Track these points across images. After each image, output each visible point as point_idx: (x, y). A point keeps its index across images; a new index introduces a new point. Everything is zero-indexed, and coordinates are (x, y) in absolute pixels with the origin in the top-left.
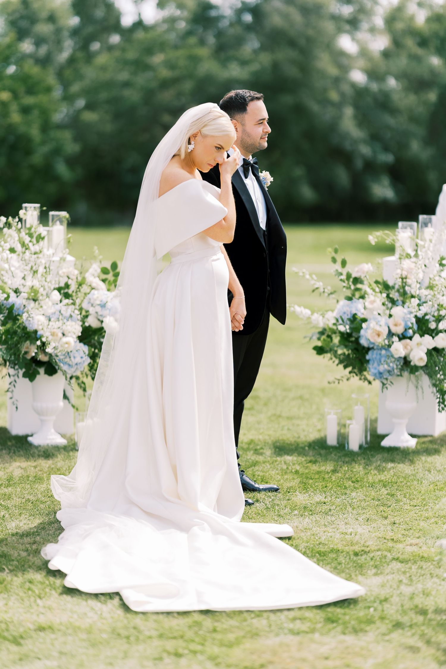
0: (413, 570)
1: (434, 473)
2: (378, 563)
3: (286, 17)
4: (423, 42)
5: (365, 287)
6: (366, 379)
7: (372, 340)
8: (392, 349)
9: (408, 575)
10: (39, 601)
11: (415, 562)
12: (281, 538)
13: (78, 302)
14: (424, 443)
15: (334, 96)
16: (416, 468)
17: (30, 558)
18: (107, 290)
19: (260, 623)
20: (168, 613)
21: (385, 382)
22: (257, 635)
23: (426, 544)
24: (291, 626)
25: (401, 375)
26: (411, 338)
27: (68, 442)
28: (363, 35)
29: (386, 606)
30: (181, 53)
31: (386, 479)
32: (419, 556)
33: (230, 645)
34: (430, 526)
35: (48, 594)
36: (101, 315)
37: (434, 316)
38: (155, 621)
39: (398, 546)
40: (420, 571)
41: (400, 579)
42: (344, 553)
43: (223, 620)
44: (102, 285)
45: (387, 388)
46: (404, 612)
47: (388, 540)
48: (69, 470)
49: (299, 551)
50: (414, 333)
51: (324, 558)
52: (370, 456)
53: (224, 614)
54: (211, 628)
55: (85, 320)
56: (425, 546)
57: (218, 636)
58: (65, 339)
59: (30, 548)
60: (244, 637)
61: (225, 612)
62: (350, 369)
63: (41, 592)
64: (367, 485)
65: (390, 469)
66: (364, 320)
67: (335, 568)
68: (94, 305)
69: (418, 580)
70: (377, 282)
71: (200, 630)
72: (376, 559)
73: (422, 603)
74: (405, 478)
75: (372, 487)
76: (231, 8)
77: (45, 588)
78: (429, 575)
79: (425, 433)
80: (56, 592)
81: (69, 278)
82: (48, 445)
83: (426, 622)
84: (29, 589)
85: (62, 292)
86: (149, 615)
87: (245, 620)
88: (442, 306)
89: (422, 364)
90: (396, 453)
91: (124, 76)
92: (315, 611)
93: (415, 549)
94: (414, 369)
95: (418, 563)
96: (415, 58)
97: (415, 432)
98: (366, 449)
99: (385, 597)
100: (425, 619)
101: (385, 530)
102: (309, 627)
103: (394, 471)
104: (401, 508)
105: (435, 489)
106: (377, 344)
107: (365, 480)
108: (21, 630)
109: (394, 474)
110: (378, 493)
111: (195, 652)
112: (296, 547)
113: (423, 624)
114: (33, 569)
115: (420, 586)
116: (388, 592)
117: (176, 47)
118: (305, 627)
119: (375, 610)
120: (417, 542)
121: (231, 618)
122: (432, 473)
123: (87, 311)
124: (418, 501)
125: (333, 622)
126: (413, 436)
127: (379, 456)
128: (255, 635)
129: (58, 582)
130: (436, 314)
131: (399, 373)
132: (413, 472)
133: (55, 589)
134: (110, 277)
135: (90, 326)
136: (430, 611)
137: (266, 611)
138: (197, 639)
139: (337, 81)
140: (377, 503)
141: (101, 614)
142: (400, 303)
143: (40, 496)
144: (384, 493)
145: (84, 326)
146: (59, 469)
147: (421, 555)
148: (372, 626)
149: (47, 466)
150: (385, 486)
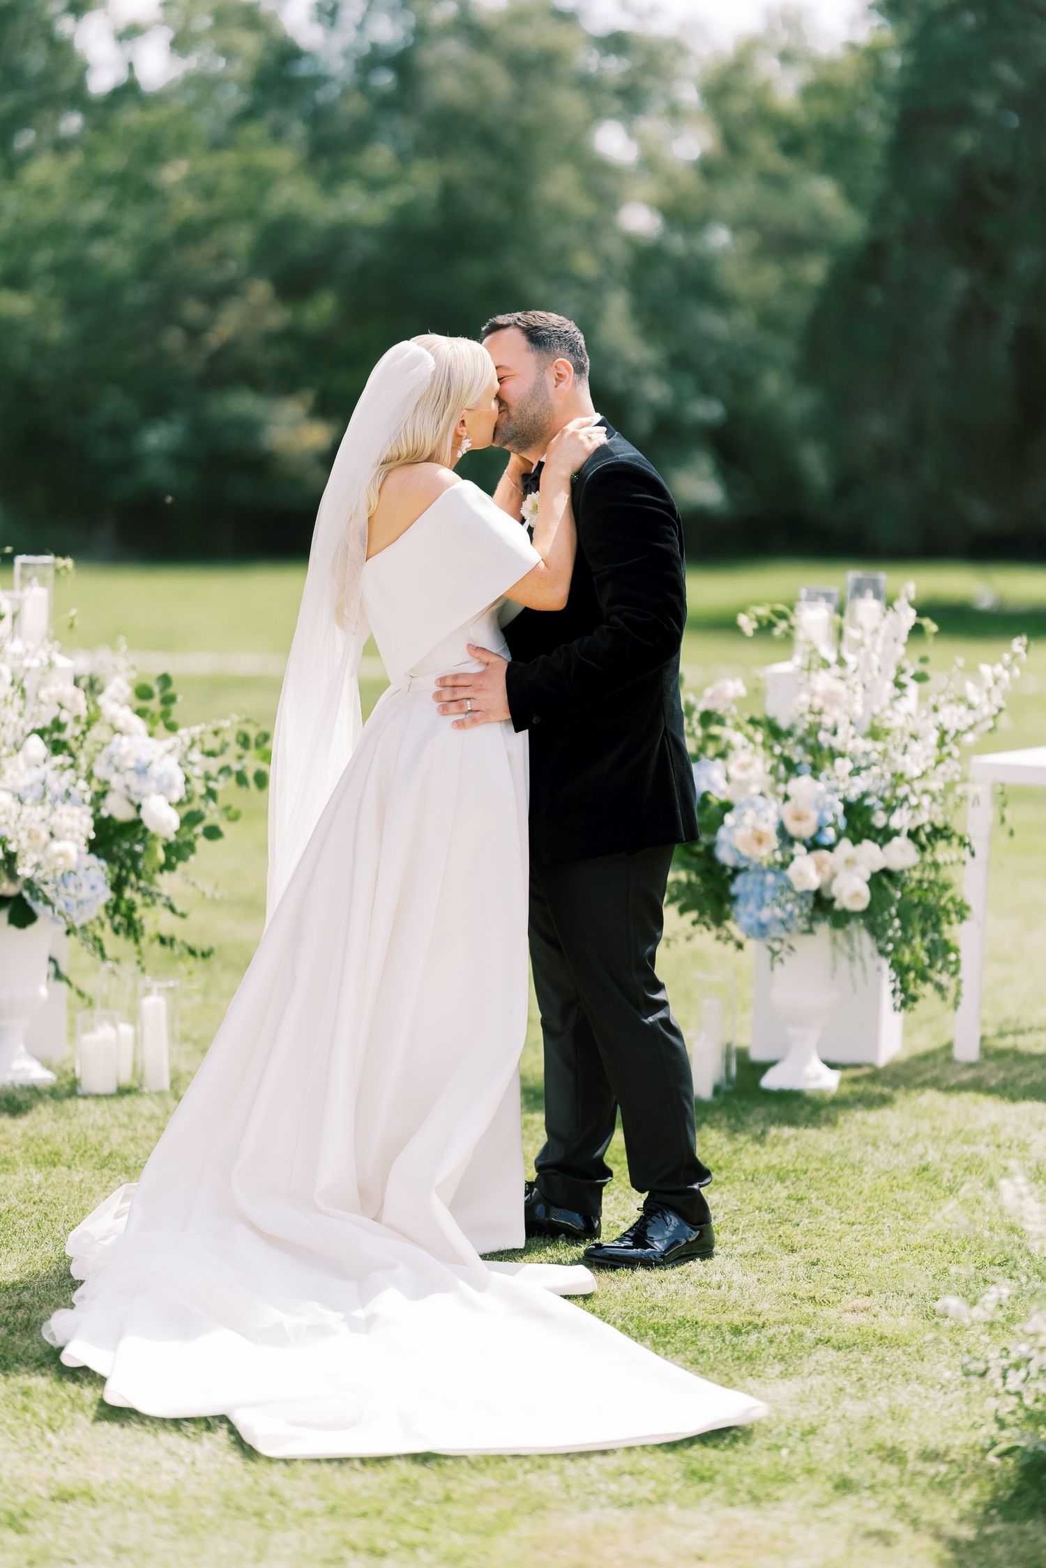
0: (865, 1366)
1: (886, 1149)
2: (787, 1350)
3: (474, 78)
4: (793, 144)
5: (727, 733)
6: (730, 938)
7: (745, 852)
8: (791, 871)
9: (855, 1377)
10: (49, 1435)
11: (867, 1349)
12: (565, 1297)
13: (83, 761)
14: (855, 1080)
15: (585, 264)
16: (846, 1138)
17: (15, 1339)
18: (147, 735)
19: (545, 1482)
20: (342, 1461)
21: (776, 946)
22: (542, 1507)
23: (886, 1308)
24: (614, 1488)
25: (810, 931)
26: (830, 848)
27: (59, 1078)
28: (652, 125)
29: (816, 1443)
30: (229, 159)
31: (781, 1163)
32: (875, 1335)
33: (488, 1531)
34: (892, 1267)
35: (69, 1421)
36: (138, 794)
37: (882, 799)
38: (314, 1478)
39: (825, 1312)
40: (879, 1367)
41: (840, 1385)
42: (709, 1328)
43: (463, 1476)
44: (138, 724)
45: (782, 960)
46: (855, 1458)
47: (802, 1299)
48: (69, 1141)
49: (611, 1323)
50: (839, 836)
51: (667, 1340)
52: (740, 1111)
53: (464, 1463)
54: (440, 1495)
55: (102, 803)
56: (886, 1312)
57: (457, 1511)
58: (56, 847)
59: (11, 1319)
60: (514, 1512)
61: (464, 1457)
62: (693, 915)
63: (54, 1415)
64: (743, 1177)
65: (787, 1141)
66: (727, 807)
67: (695, 1362)
68: (122, 770)
69: (878, 1387)
70: (753, 722)
71: (415, 1498)
72: (781, 1343)
73: (892, 1437)
74: (823, 1161)
75: (752, 1181)
76: (345, 54)
77: (60, 1407)
78: (900, 1377)
79: (858, 1058)
80: (87, 1416)
81: (61, 707)
82: (13, 1083)
83: (906, 1478)
84: (25, 1409)
85: (47, 737)
86: (298, 1465)
87: (512, 1477)
88: (902, 776)
89: (861, 905)
90: (796, 1104)
91: (94, 210)
92: (661, 1455)
93: (862, 1318)
94: (841, 919)
95: (875, 1349)
96: (775, 182)
97: (833, 1058)
98: (728, 1094)
99: (810, 1424)
100: (902, 1473)
101: (794, 1278)
102: (653, 1491)
103: (796, 1147)
104: (823, 1229)
105: (892, 1187)
106: (757, 860)
107: (736, 1165)
108: (21, 1498)
109: (798, 1153)
110: (768, 1195)
111: (413, 1547)
112: (602, 1315)
113: (901, 1484)
114: (27, 1364)
115: (883, 1401)
116: (816, 1412)
117: (217, 145)
118: (645, 1489)
119: (792, 1452)
120: (868, 1305)
121: (480, 1471)
122: (882, 1149)
123: (106, 783)
124: (859, 1213)
125: (702, 1479)
126: (832, 1066)
127: (760, 1112)
128: (538, 1507)
129: (88, 1394)
130: (887, 794)
131: (806, 927)
132: (841, 1148)
133: (82, 1409)
134: (154, 705)
135: (110, 817)
136: (911, 1456)
137: (555, 1456)
138: (413, 1518)
139: (592, 229)
140: (768, 1217)
141: (193, 1463)
142: (806, 768)
143: (14, 1201)
144: (781, 1195)
145: (98, 817)
146: (47, 1139)
147: (878, 1333)
148: (791, 1486)
149: (20, 1132)
150: (782, 1179)
